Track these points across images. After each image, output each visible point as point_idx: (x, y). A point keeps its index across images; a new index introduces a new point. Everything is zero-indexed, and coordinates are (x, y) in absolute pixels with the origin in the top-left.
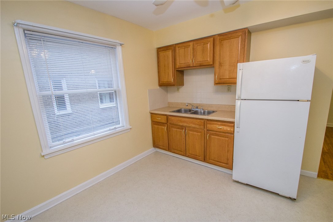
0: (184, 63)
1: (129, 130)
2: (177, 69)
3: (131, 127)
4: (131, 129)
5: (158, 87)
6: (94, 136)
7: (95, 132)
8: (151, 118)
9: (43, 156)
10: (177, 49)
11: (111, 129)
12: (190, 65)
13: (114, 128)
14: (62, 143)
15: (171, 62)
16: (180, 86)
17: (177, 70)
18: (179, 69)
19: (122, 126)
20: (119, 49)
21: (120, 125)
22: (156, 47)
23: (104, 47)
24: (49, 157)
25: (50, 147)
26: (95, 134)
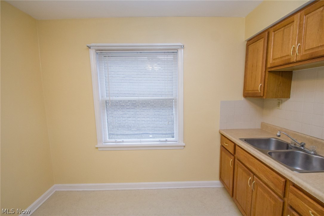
0: (281, 57)
1: (183, 148)
2: (270, 70)
3: (184, 144)
4: (184, 146)
5: (243, 98)
6: (140, 143)
7: (141, 140)
8: (221, 140)
9: (97, 148)
10: (272, 34)
11: (161, 140)
12: (290, 59)
13: (165, 140)
14: (115, 141)
15: (261, 59)
16: (283, 99)
17: (269, 72)
18: (272, 69)
19: (175, 140)
20: (181, 53)
21: (174, 139)
22: (244, 40)
23: (163, 54)
24: (101, 150)
25: (105, 143)
26: (141, 141)
